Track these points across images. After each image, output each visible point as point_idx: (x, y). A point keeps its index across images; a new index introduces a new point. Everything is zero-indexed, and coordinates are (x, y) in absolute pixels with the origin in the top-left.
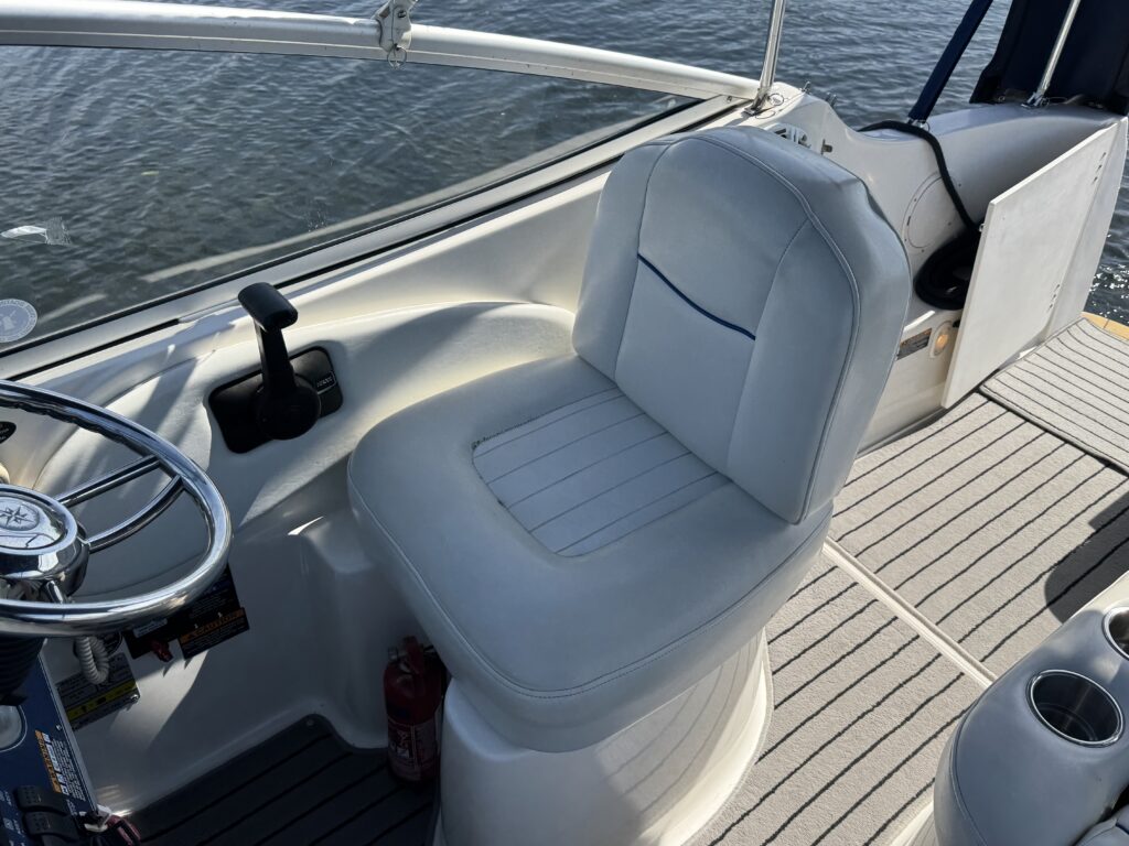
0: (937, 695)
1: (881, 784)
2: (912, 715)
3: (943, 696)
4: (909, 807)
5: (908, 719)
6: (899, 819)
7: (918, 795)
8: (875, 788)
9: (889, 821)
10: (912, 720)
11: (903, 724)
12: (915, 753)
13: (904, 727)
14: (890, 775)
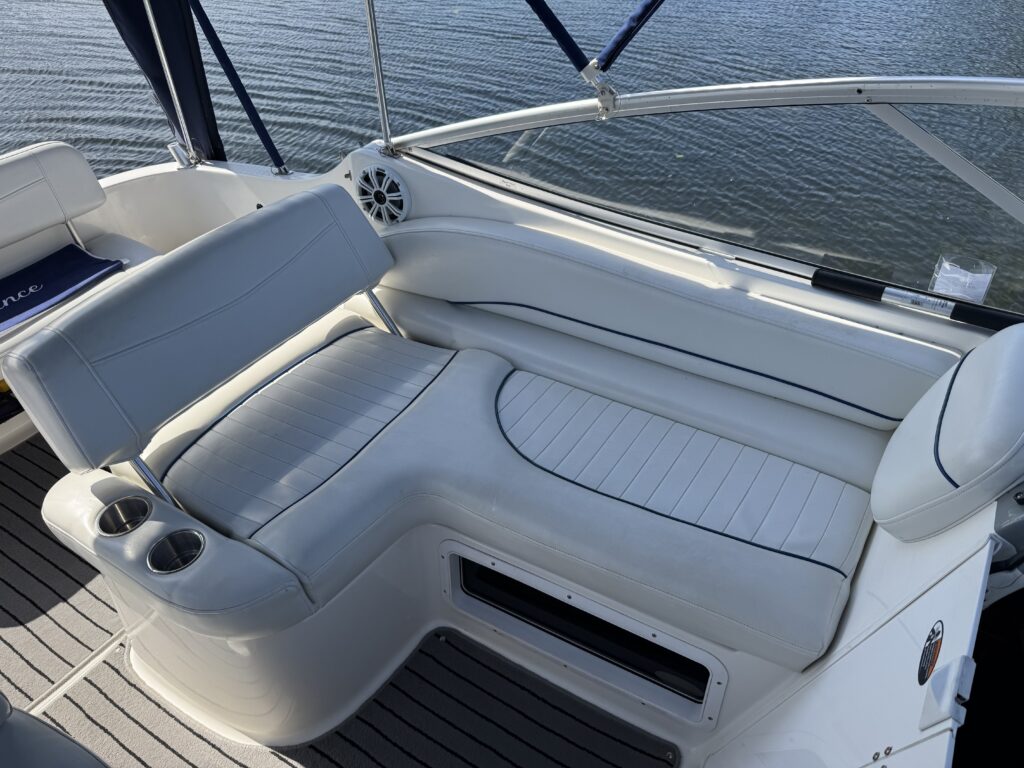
0: (84, 712)
1: (164, 743)
2: (102, 728)
3: (85, 708)
4: (182, 721)
5: (106, 731)
6: (192, 727)
7: (172, 716)
8: (167, 746)
9: (195, 733)
10: (106, 727)
11: (110, 734)
12: (137, 722)
13: (114, 733)
14: (156, 738)
